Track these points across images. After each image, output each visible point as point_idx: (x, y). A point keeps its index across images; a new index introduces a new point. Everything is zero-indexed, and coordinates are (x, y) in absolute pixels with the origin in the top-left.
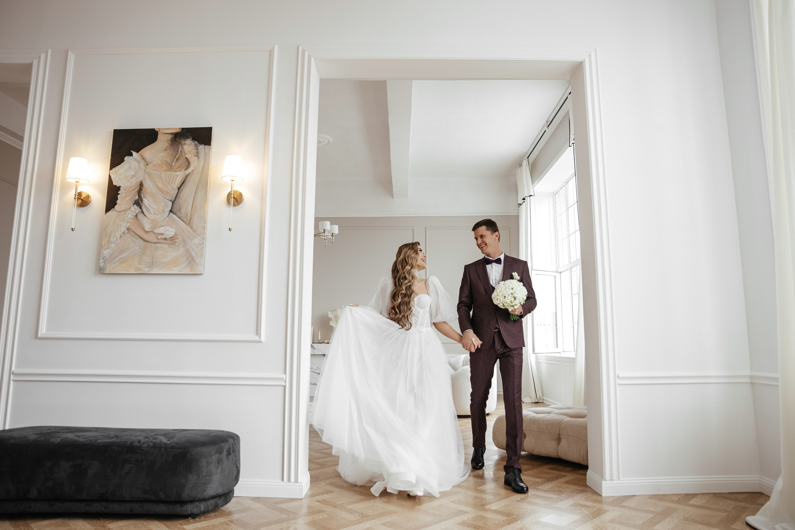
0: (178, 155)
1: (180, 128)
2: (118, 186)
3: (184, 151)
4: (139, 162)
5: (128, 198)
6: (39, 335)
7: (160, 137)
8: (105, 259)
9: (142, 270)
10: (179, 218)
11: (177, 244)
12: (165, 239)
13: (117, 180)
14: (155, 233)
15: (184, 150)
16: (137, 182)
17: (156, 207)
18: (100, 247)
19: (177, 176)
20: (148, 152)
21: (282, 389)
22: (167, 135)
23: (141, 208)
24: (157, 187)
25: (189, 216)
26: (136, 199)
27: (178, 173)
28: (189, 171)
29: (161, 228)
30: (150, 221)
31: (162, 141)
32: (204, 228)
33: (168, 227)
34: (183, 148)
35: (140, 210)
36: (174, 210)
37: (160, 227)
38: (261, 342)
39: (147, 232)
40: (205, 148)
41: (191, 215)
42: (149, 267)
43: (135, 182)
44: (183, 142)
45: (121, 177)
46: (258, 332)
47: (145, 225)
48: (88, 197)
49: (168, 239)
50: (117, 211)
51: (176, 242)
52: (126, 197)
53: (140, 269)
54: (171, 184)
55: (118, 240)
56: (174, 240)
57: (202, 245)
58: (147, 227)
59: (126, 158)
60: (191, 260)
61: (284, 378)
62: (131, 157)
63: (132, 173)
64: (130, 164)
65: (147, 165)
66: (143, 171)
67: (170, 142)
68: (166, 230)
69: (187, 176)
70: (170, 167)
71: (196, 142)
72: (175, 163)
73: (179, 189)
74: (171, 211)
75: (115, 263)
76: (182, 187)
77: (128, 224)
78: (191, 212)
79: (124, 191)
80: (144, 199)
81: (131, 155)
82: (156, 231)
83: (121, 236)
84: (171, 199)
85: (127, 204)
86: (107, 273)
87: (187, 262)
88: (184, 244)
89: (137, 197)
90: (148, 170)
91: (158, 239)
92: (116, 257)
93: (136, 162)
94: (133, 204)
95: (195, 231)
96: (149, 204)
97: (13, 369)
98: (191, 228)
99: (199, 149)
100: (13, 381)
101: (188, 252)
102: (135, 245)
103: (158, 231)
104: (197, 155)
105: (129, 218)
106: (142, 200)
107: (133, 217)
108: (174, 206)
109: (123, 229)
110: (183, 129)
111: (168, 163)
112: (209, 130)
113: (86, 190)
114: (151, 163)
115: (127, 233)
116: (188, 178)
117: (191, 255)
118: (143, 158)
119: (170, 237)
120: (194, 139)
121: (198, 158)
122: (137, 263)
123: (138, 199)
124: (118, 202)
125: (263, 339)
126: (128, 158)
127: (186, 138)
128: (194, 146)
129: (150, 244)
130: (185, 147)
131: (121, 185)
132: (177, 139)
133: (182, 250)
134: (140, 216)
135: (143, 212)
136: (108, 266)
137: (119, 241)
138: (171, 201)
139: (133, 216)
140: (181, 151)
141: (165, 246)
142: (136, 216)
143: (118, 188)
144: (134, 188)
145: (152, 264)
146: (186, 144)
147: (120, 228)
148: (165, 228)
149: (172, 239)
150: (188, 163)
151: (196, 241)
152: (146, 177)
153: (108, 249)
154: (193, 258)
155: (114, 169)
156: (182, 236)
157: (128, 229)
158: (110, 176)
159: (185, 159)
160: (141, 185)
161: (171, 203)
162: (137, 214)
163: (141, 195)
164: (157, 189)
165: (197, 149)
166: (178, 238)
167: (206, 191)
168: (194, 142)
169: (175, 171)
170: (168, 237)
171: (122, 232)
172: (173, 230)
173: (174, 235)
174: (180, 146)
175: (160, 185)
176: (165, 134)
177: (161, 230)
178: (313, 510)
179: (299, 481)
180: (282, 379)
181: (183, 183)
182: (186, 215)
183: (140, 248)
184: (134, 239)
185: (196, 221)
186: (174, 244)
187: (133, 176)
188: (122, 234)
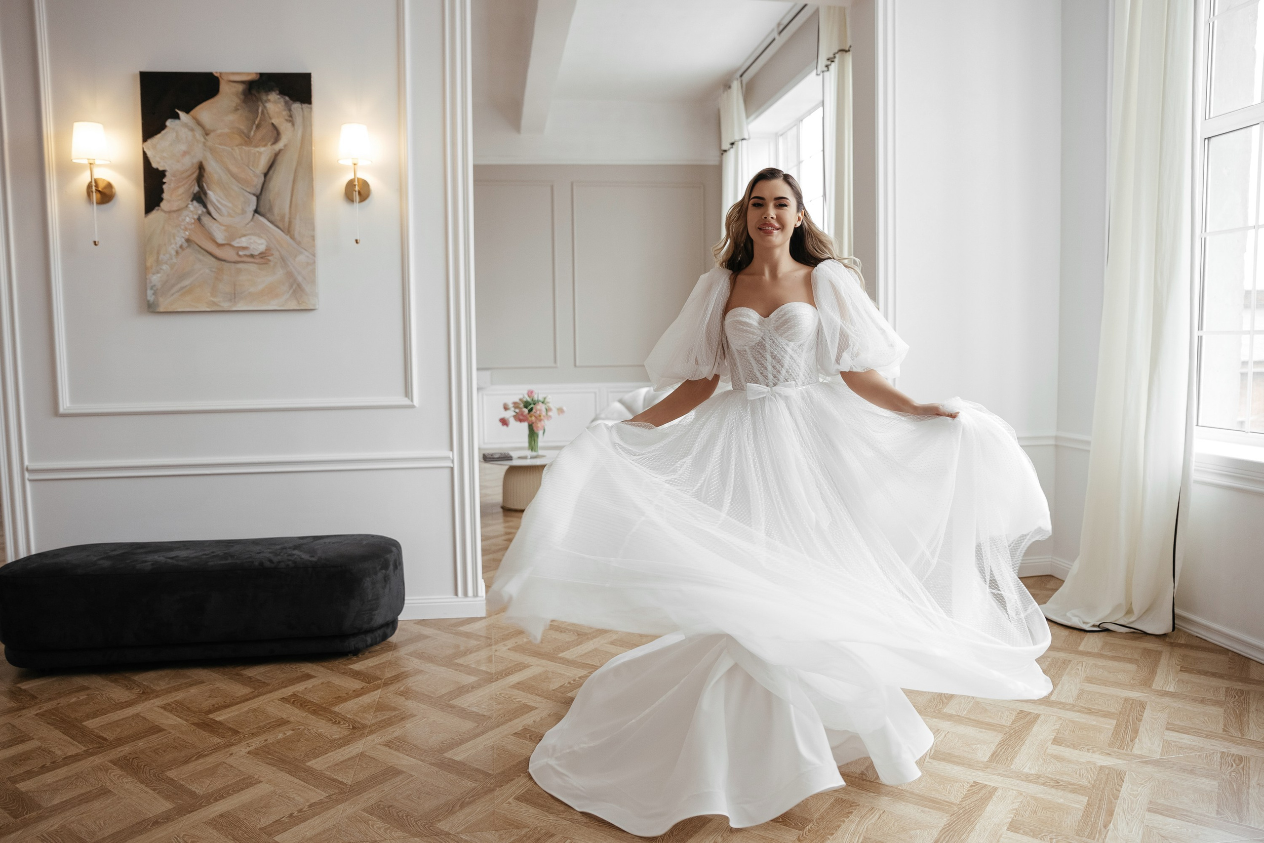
0: (258, 119)
1: (257, 73)
2: (161, 169)
3: (268, 113)
4: (192, 130)
5: (181, 191)
6: (62, 410)
7: (224, 87)
8: (155, 289)
9: (220, 306)
10: (271, 222)
11: (272, 264)
12: (252, 256)
13: (158, 159)
14: (233, 246)
15: (267, 110)
16: (193, 164)
17: (230, 205)
18: (143, 271)
19: (260, 153)
20: (206, 112)
21: (447, 472)
22: (234, 84)
23: (205, 206)
24: (229, 172)
25: (287, 219)
26: (195, 192)
27: (262, 149)
28: (280, 145)
29: (244, 239)
30: (223, 228)
31: (228, 96)
32: (313, 238)
33: (254, 238)
34: (265, 107)
35: (204, 210)
36: (262, 210)
37: (240, 237)
38: (411, 407)
39: (220, 245)
40: (302, 109)
41: (290, 218)
42: (230, 300)
43: (189, 163)
44: (264, 97)
45: (165, 154)
46: (408, 391)
47: (215, 234)
48: (109, 186)
49: (257, 256)
50: (164, 212)
51: (269, 261)
52: (178, 187)
53: (215, 304)
54: (251, 168)
55: (174, 258)
56: (266, 258)
57: (312, 264)
58: (220, 237)
59: (168, 123)
60: (297, 289)
61: (451, 457)
62: (177, 121)
63: (183, 147)
64: (177, 133)
65: (207, 134)
66: (200, 145)
67: (242, 97)
68: (252, 241)
69: (277, 155)
70: (247, 140)
71: (287, 98)
72: (255, 132)
73: (266, 175)
74: (256, 211)
75: (173, 294)
76: (271, 173)
77: (187, 233)
78: (290, 214)
79: (173, 179)
80: (208, 192)
81: (177, 117)
82: (235, 243)
83: (177, 252)
84: (254, 192)
85: (180, 200)
86: (160, 310)
87: (291, 291)
88: (283, 263)
89: (196, 189)
90: (209, 144)
91: (240, 256)
92: (173, 286)
93: (186, 130)
94: (190, 199)
95: (299, 243)
96: (218, 201)
97: (26, 463)
98: (292, 237)
99: (292, 109)
100: (30, 480)
101: (290, 275)
102: (203, 267)
103: (238, 243)
104: (291, 119)
105: (188, 223)
106: (205, 194)
107: (193, 221)
108: (262, 203)
109: (180, 241)
110: (261, 75)
111: (244, 133)
112: (306, 78)
113: (104, 175)
114: (214, 131)
115: (187, 247)
116: (279, 158)
117: (295, 280)
118: (199, 123)
119: (259, 252)
120: (282, 93)
121: (293, 125)
122: (209, 294)
123: (198, 192)
124: (165, 196)
125: (416, 402)
126: (172, 121)
127: (269, 90)
128: (283, 103)
129: (227, 264)
130: (269, 105)
131: (167, 168)
132: (254, 92)
133: (280, 273)
134: (206, 220)
135: (209, 213)
136: (161, 299)
137: (175, 260)
138: (254, 194)
139: (194, 219)
140: (263, 113)
141: (253, 268)
142: (199, 219)
143: (162, 174)
144: (189, 173)
145: (234, 296)
146: (269, 101)
147: (174, 239)
148: (250, 239)
149: (262, 255)
150: (277, 135)
151: (302, 258)
152: (209, 155)
153: (158, 272)
154: (299, 285)
155: (150, 142)
156: (279, 251)
157: (188, 241)
158: (145, 154)
159: (271, 126)
160: (201, 168)
161: (254, 199)
162: (199, 217)
163: (203, 185)
164: (230, 176)
165: (290, 110)
166: (272, 255)
167: (311, 180)
168: (282, 97)
169: (256, 146)
170: (256, 253)
171: (178, 245)
172: (263, 241)
173: (266, 250)
174: (260, 103)
175: (234, 170)
176: (231, 83)
177: (243, 242)
178: (508, 632)
179: (480, 594)
180: (447, 458)
181: (272, 166)
182: (283, 218)
183: (212, 271)
184: (200, 257)
185: (298, 227)
186: (267, 264)
187: (185, 153)
188: (179, 249)
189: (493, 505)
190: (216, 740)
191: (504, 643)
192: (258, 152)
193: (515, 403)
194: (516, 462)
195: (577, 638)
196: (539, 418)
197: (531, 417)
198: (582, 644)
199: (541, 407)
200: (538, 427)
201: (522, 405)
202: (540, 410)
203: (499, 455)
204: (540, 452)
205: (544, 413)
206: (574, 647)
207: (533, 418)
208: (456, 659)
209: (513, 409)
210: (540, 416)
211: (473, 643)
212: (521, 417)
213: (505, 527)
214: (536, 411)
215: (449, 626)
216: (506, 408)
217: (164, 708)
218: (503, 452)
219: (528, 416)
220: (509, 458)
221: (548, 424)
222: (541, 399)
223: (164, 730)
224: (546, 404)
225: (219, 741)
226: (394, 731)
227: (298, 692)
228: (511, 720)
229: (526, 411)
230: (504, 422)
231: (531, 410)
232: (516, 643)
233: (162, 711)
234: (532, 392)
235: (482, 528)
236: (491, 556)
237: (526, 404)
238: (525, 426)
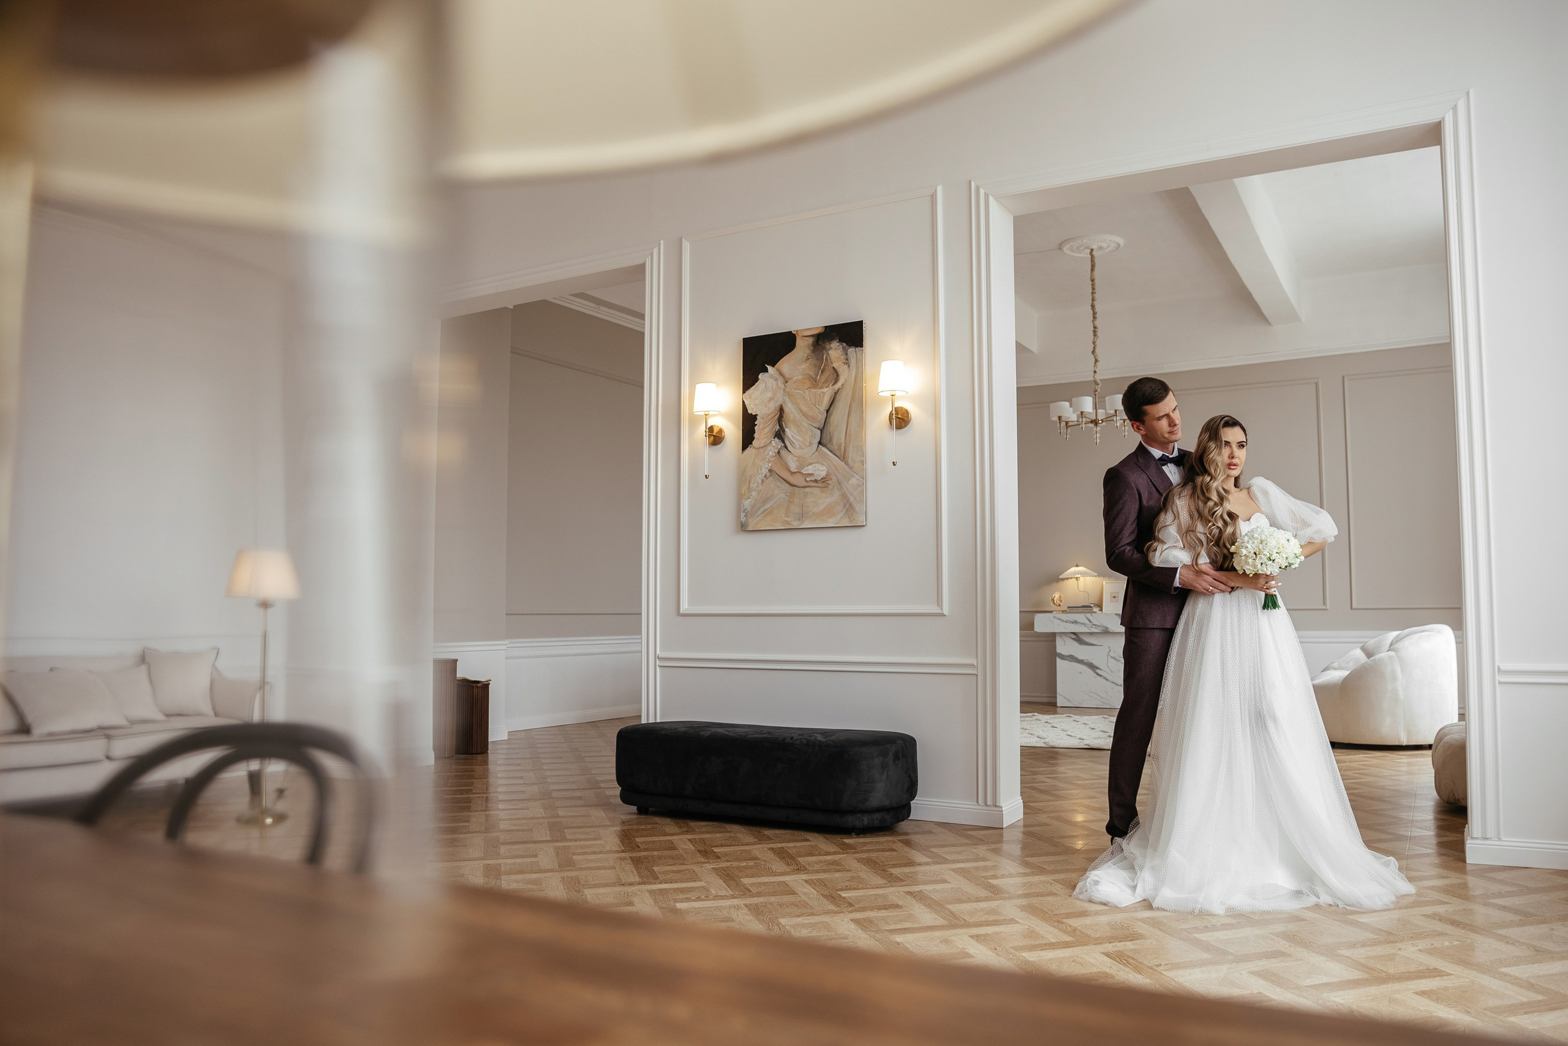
0: (823, 365)
1: (823, 327)
2: (754, 414)
3: (830, 359)
4: (776, 380)
5: (767, 430)
6: (682, 611)
7: (799, 342)
8: (746, 511)
9: (792, 525)
10: (831, 451)
11: (830, 487)
12: (816, 481)
13: (752, 406)
14: (802, 474)
15: (830, 356)
16: (776, 408)
17: (801, 439)
18: (740, 497)
19: (824, 393)
20: (787, 364)
22: (807, 338)
23: (783, 442)
24: (801, 411)
25: (843, 448)
26: (776, 430)
27: (825, 390)
28: (838, 385)
29: (810, 467)
30: (795, 458)
31: (803, 347)
32: (863, 463)
33: (818, 465)
34: (828, 354)
35: (783, 445)
36: (824, 441)
37: (808, 466)
38: (942, 615)
39: (792, 473)
40: (856, 352)
41: (845, 447)
42: (799, 520)
43: (773, 407)
44: (828, 346)
45: (757, 402)
46: (937, 600)
47: (789, 464)
48: (721, 431)
49: (819, 481)
50: (755, 448)
51: (829, 484)
52: (766, 427)
53: (788, 523)
54: (817, 406)
55: (760, 485)
56: (826, 482)
57: (862, 486)
58: (793, 467)
59: (761, 376)
60: (849, 508)
62: (766, 374)
63: (769, 395)
64: (766, 383)
65: (786, 382)
66: (782, 391)
67: (812, 348)
68: (816, 468)
69: (836, 394)
70: (814, 383)
71: (845, 344)
72: (820, 376)
73: (828, 411)
74: (820, 443)
75: (758, 516)
76: (831, 409)
77: (770, 465)
78: (845, 443)
79: (762, 420)
80: (786, 429)
81: (766, 370)
82: (804, 471)
83: (763, 481)
84: (818, 427)
85: (766, 437)
86: (750, 529)
87: (845, 510)
88: (839, 486)
89: (778, 427)
90: (787, 390)
91: (807, 481)
92: (759, 509)
93: (772, 380)
94: (773, 437)
95: (851, 468)
96: (792, 436)
97: (658, 651)
98: (847, 463)
100: (660, 667)
101: (844, 496)
102: (780, 492)
103: (806, 470)
104: (847, 362)
105: (771, 456)
106: (784, 431)
107: (774, 454)
108: (824, 436)
109: (765, 471)
110: (826, 327)
111: (812, 377)
112: (859, 326)
113: (718, 422)
114: (790, 379)
115: (769, 476)
116: (837, 396)
117: (848, 500)
118: (781, 374)
119: (821, 478)
120: (841, 341)
121: (849, 366)
122: (784, 515)
123: (779, 430)
124: (756, 435)
125: (946, 610)
126: (763, 374)
127: (831, 339)
128: (841, 349)
129: (798, 489)
130: (831, 352)
131: (758, 413)
132: (820, 343)
133: (837, 495)
134: (784, 452)
135: (786, 447)
136: (750, 520)
137: (761, 488)
138: (818, 429)
139: (775, 452)
140: (826, 359)
141: (816, 491)
142: (779, 452)
143: (754, 417)
144: (773, 415)
145: (802, 516)
146: (831, 348)
147: (761, 470)
148: (815, 466)
149: (824, 480)
150: (836, 377)
151: (853, 481)
152: (787, 399)
153: (749, 498)
154: (851, 505)
155: (747, 392)
156: (836, 476)
157: (770, 471)
158: (743, 401)
159: (832, 369)
160: (781, 410)
161: (819, 431)
162: (779, 450)
163: (782, 424)
164: (801, 414)
165: (847, 354)
166: (831, 479)
167: (862, 412)
168: (841, 345)
169: (821, 388)
170: (819, 479)
171: (763, 475)
172: (825, 468)
173: (826, 475)
174: (825, 351)
175: (804, 409)
176: (804, 338)
177: (809, 469)
180: (972, 666)
181: (832, 403)
182: (840, 447)
183: (786, 495)
184: (779, 484)
185: (851, 454)
186: (827, 487)
187: (771, 399)
188: (764, 478)
192: (822, 392)
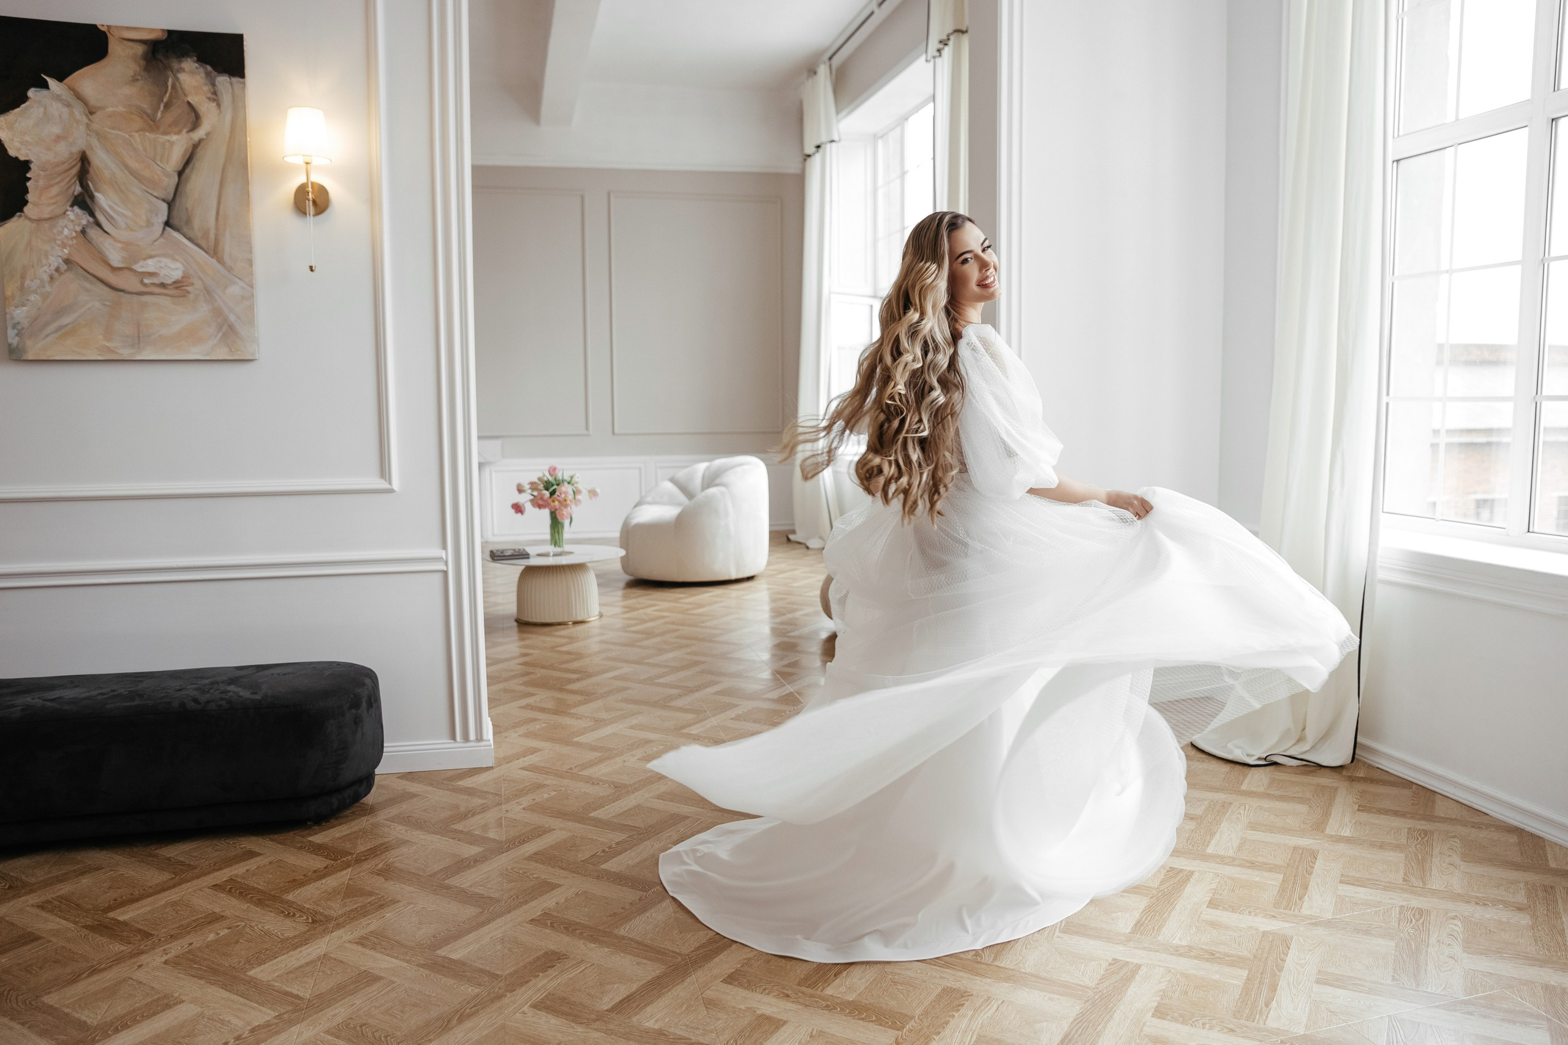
0: (167, 95)
1: (163, 30)
2: (22, 158)
3: (181, 88)
4: (68, 105)
5: (55, 190)
7: (113, 46)
8: (19, 327)
9: (118, 353)
10: (190, 239)
11: (191, 296)
12: (163, 285)
13: (19, 146)
14: (134, 271)
15: (180, 83)
16: (71, 154)
17: (129, 214)
18: (3, 303)
19: (172, 144)
21: (438, 577)
22: (131, 44)
23: (92, 214)
24: (127, 167)
25: (212, 236)
26: (76, 193)
27: (174, 138)
28: (200, 133)
29: (150, 262)
30: (120, 245)
31: (122, 59)
32: (250, 262)
33: (165, 261)
34: (177, 79)
35: (91, 220)
36: (175, 221)
37: (145, 259)
38: (391, 491)
39: (114, 269)
40: (231, 84)
41: (216, 235)
42: (132, 346)
43: (64, 152)
44: (175, 65)
45: (28, 138)
46: (384, 471)
47: (108, 253)
49: (169, 285)
50: (30, 219)
51: (188, 292)
52: (52, 186)
53: (110, 350)
54: (159, 163)
55: (47, 285)
56: (183, 288)
57: (248, 298)
58: (116, 259)
59: (31, 93)
60: (228, 331)
61: (444, 557)
62: (44, 92)
63: (56, 130)
64: (45, 108)
65: (92, 113)
66: (82, 128)
67: (143, 63)
68: (162, 265)
69: (196, 146)
70: (152, 124)
71: (209, 68)
72: (163, 113)
73: (180, 173)
74: (167, 224)
75: (47, 336)
76: (187, 171)
77: (66, 251)
78: (217, 229)
79: (42, 173)
80: (96, 194)
81: (45, 86)
82: (138, 267)
83: (52, 278)
84: (163, 197)
85: (54, 204)
86: (30, 358)
87: (220, 334)
88: (207, 296)
89: (78, 189)
90: (95, 126)
91: (145, 285)
92: (47, 324)
93: (60, 105)
94: (69, 204)
95: (230, 270)
96: (110, 207)
98: (221, 261)
99: (217, 84)
101: (218, 312)
102: (91, 299)
103: (142, 267)
104: (215, 97)
105: (66, 237)
106: (92, 197)
107: (74, 234)
108: (175, 213)
109: (55, 261)
110: (170, 33)
111: (146, 113)
112: (236, 41)
114: (102, 108)
115: (66, 271)
116: (200, 152)
117: (226, 320)
118: (79, 97)
119: (173, 280)
120: (202, 60)
121: (219, 105)
122: (101, 337)
123: (80, 194)
124: (30, 197)
125: (396, 485)
126: (36, 91)
127: (182, 55)
128: (203, 75)
129: (128, 296)
130: (182, 77)
131: (32, 158)
132: (160, 56)
133: (203, 310)
134: (94, 233)
135: (98, 224)
136: (29, 343)
137: (48, 288)
138: (164, 200)
139: (76, 232)
140: (174, 87)
141: (164, 301)
142: (83, 232)
143: (25, 165)
144: (66, 166)
145: (139, 339)
146: (183, 70)
147: (47, 258)
148: (160, 262)
149: (178, 285)
150: (196, 120)
151: (234, 290)
152: (95, 142)
153: (23, 305)
154: (231, 327)
155: (3, 118)
156: (202, 280)
157: (67, 261)
159: (185, 105)
160: (84, 160)
161: (165, 206)
162: (83, 228)
163: (88, 184)
164: (127, 172)
165: (214, 85)
166: (192, 284)
167: (246, 183)
168: (201, 66)
169: (165, 133)
170: (169, 282)
171: (53, 268)
172: (179, 265)
173: (183, 278)
174: (170, 73)
175: (134, 164)
176: (125, 42)
177: (150, 265)
178: (524, 786)
179: (485, 737)
180: (439, 559)
181: (188, 161)
182: (206, 234)
183: (105, 305)
184: (87, 285)
185: (228, 247)
186: (184, 296)
187: (58, 138)
188: (54, 273)
189: (504, 618)
190: (118, 947)
191: (517, 801)
192: (168, 141)
193: (532, 484)
194: (534, 561)
195: (614, 791)
196: (564, 503)
197: (553, 501)
198: (620, 799)
199: (566, 488)
200: (563, 515)
201: (541, 486)
202: (566, 493)
203: (512, 551)
204: (567, 548)
205: (571, 497)
206: (610, 804)
207: (557, 503)
208: (454, 824)
209: (530, 491)
210: (565, 500)
211: (477, 801)
212: (541, 502)
213: (520, 647)
214: (561, 494)
215: (444, 780)
216: (520, 490)
217: (41, 907)
218: (517, 547)
219: (550, 501)
220: (525, 555)
221: (575, 510)
222: (567, 477)
223: (40, 938)
224: (573, 485)
225: (123, 948)
226: (369, 924)
227: (237, 876)
228: (526, 903)
229: (547, 494)
230: (518, 508)
231: (553, 493)
232: (534, 800)
233: (38, 911)
234: (555, 469)
235: (487, 648)
236: (501, 686)
237: (548, 485)
238: (545, 513)
